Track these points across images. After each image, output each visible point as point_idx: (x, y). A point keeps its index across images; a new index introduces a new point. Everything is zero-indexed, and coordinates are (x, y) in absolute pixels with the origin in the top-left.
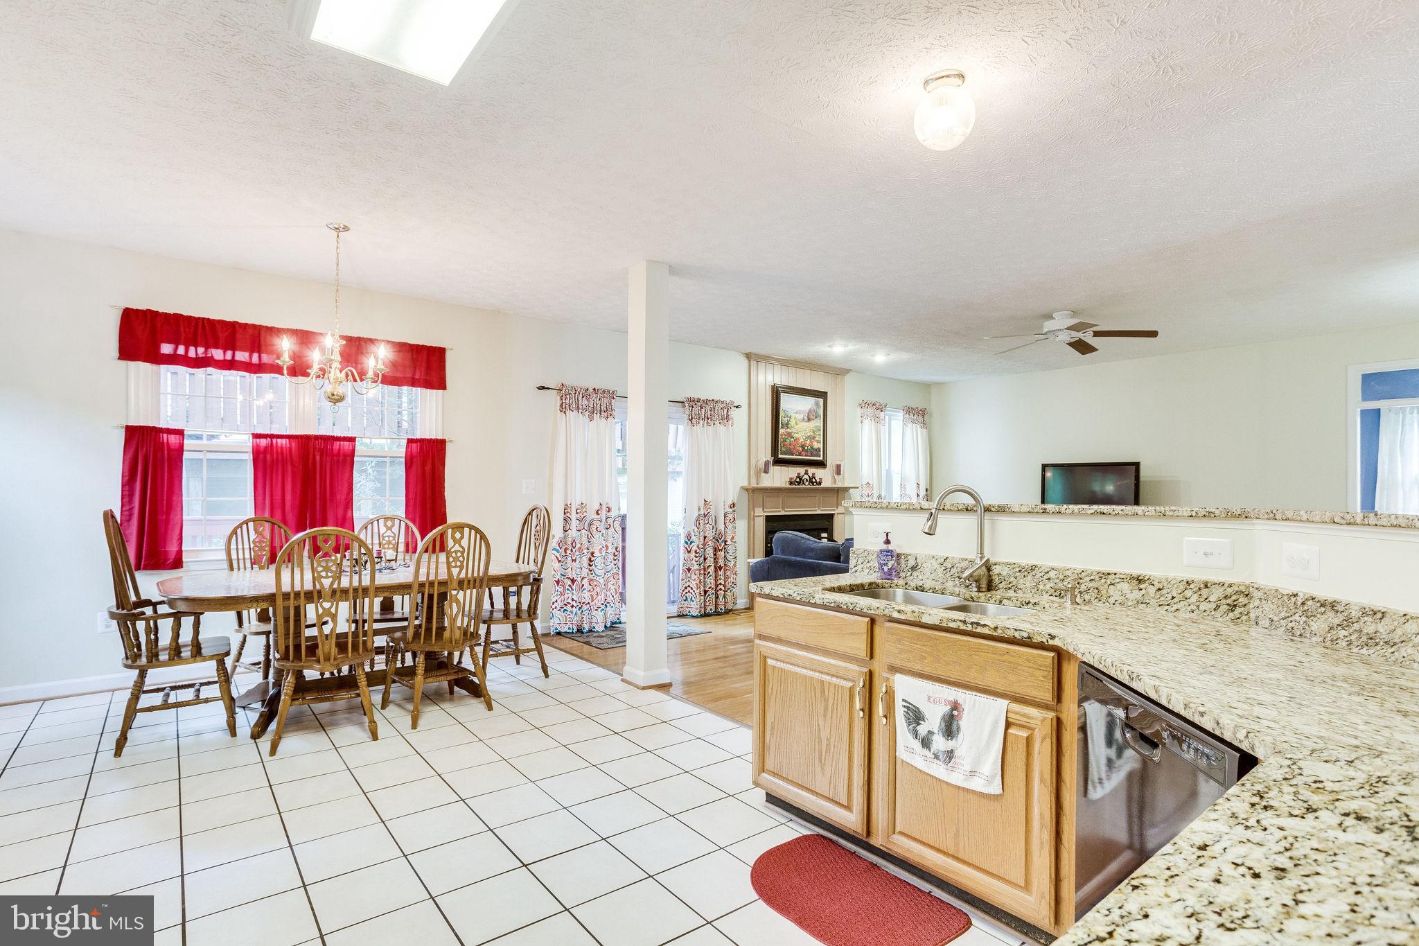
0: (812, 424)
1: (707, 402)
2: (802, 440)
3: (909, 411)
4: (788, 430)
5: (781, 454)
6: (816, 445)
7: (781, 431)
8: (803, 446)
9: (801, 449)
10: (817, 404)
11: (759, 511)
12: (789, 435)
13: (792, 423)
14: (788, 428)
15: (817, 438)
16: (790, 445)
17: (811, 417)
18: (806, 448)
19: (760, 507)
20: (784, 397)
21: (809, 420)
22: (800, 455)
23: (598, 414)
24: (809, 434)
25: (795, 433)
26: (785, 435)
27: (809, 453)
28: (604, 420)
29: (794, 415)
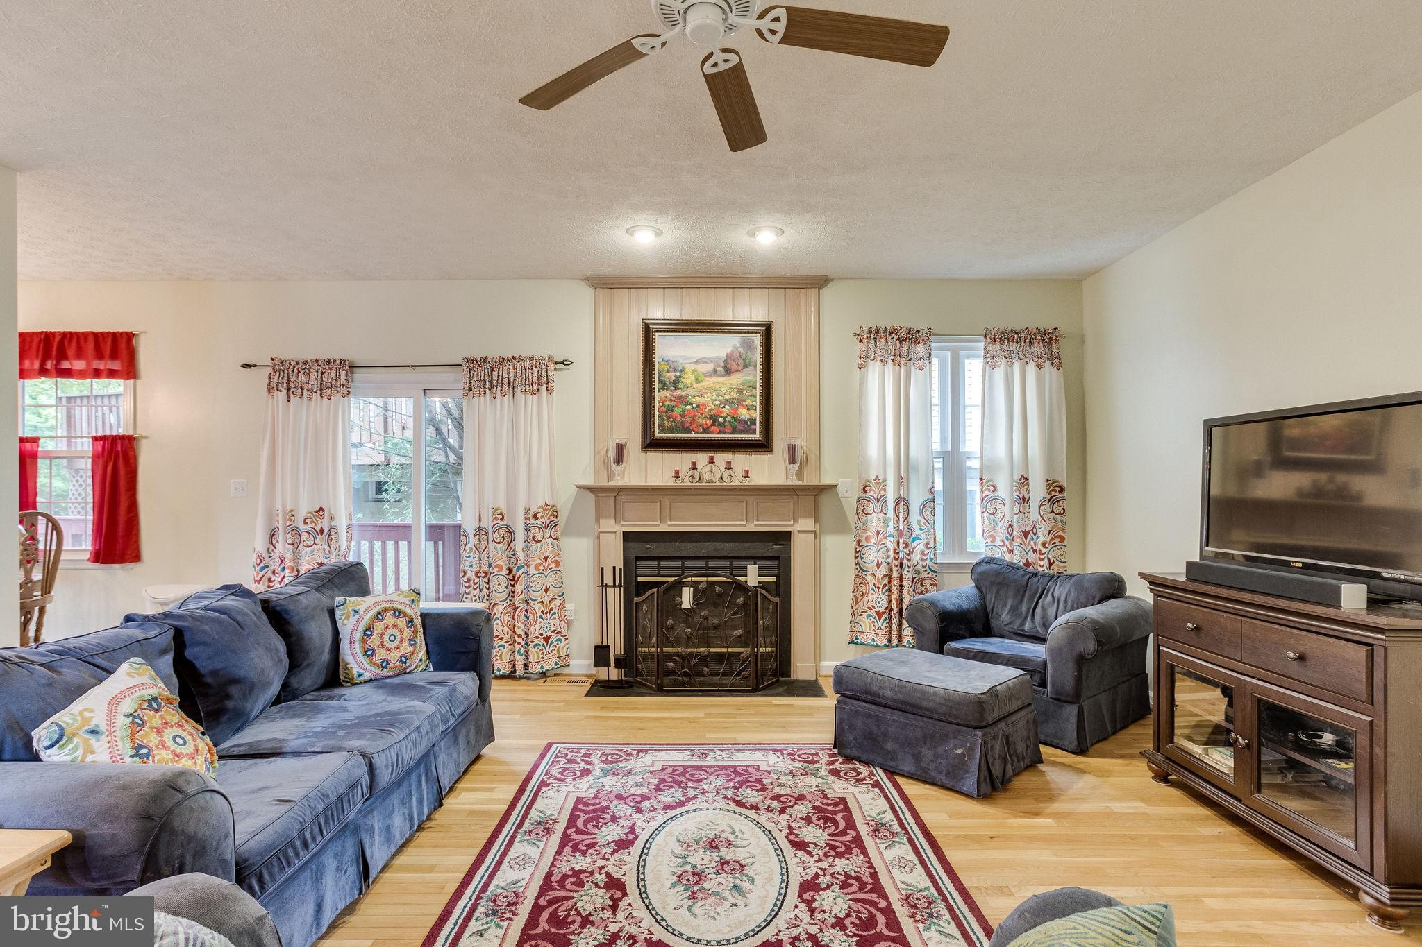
0: (735, 379)
1: (501, 361)
2: (711, 406)
3: (1000, 337)
4: (679, 393)
5: (662, 431)
6: (744, 414)
7: (658, 395)
8: (714, 418)
9: (709, 422)
10: (749, 346)
11: (609, 524)
12: (682, 400)
13: (688, 379)
14: (676, 388)
15: (748, 402)
16: (683, 416)
17: (734, 366)
18: (721, 420)
19: (610, 517)
20: (659, 339)
21: (728, 372)
22: (706, 431)
23: (319, 392)
24: (728, 397)
25: (694, 396)
26: (671, 401)
27: (728, 429)
28: (325, 400)
29: (689, 367)
